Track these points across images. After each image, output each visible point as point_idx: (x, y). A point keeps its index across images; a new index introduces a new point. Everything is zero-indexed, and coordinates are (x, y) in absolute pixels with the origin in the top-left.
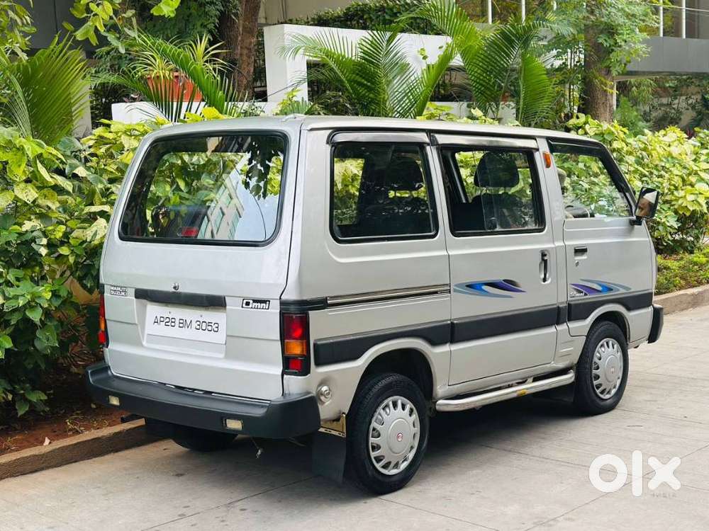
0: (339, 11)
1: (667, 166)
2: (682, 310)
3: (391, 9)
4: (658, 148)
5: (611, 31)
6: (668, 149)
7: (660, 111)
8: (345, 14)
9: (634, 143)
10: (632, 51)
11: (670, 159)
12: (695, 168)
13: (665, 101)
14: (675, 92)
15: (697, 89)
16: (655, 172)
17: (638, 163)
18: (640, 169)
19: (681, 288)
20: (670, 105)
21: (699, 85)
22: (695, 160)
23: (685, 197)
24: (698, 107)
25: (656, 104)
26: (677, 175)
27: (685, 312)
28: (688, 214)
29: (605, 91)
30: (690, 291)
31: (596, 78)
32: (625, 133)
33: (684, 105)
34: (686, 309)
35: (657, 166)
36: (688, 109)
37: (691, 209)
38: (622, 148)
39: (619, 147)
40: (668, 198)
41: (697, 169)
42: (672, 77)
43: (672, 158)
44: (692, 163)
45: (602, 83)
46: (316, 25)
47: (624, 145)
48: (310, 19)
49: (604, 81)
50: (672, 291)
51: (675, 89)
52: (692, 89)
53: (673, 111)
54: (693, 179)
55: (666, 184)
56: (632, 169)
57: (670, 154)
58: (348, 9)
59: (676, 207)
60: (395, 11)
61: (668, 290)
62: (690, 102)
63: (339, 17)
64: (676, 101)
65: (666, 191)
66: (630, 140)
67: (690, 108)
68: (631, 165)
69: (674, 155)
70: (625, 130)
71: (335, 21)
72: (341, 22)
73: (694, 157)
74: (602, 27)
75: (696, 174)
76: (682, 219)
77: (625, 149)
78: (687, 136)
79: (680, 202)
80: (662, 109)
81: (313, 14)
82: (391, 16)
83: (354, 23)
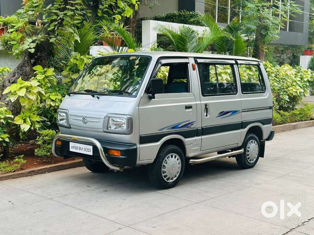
0: (163, 15)
1: (286, 78)
2: (290, 130)
3: (184, 16)
4: (282, 72)
5: (266, 28)
6: (286, 72)
7: (276, 59)
8: (166, 17)
9: (273, 69)
10: (273, 37)
11: (287, 76)
12: (295, 80)
13: (278, 55)
14: (283, 52)
15: (291, 51)
16: (281, 81)
17: (275, 77)
18: (276, 79)
19: (289, 123)
20: (280, 57)
21: (292, 50)
22: (295, 77)
23: (292, 90)
24: (291, 58)
25: (274, 56)
26: (289, 82)
27: (291, 131)
28: (292, 96)
29: (263, 50)
30: (293, 124)
31: (260, 45)
32: (271, 66)
33: (285, 57)
34: (291, 130)
35: (282, 78)
36: (287, 59)
37: (294, 95)
38: (270, 71)
39: (269, 70)
40: (285, 90)
41: (296, 80)
42: (281, 46)
43: (288, 76)
44: (294, 78)
45: (262, 47)
46: (155, 20)
47: (271, 70)
48: (152, 18)
49: (263, 46)
50: (286, 123)
51: (282, 51)
52: (289, 51)
53: (281, 59)
54: (294, 84)
55: (285, 85)
56: (273, 79)
57: (287, 74)
58: (167, 15)
59: (288, 93)
60: (186, 16)
61: (285, 123)
62: (288, 56)
63: (164, 17)
64: (282, 56)
65: (285, 87)
66: (273, 68)
67: (288, 58)
68: (273, 77)
69: (288, 75)
70: (271, 64)
71: (162, 19)
72: (164, 19)
73: (295, 76)
74: (263, 27)
75: (296, 82)
76: (290, 98)
77: (271, 71)
78: (292, 68)
79: (290, 92)
80: (277, 58)
81: (153, 16)
82: (184, 18)
83: (169, 20)
